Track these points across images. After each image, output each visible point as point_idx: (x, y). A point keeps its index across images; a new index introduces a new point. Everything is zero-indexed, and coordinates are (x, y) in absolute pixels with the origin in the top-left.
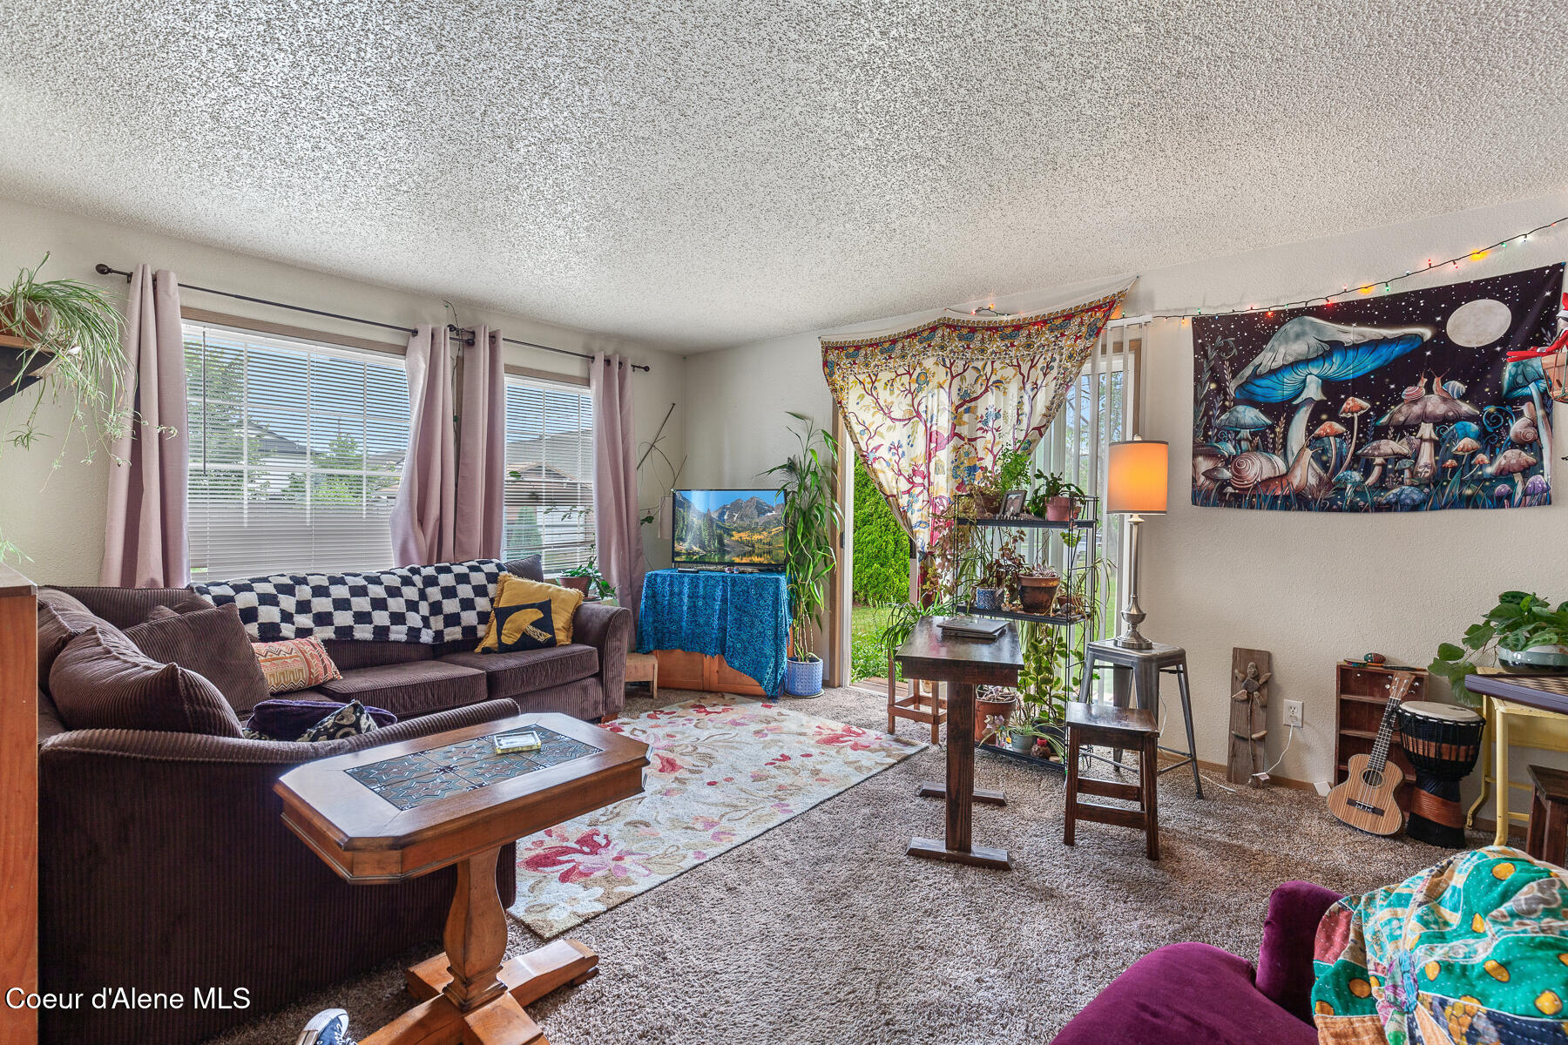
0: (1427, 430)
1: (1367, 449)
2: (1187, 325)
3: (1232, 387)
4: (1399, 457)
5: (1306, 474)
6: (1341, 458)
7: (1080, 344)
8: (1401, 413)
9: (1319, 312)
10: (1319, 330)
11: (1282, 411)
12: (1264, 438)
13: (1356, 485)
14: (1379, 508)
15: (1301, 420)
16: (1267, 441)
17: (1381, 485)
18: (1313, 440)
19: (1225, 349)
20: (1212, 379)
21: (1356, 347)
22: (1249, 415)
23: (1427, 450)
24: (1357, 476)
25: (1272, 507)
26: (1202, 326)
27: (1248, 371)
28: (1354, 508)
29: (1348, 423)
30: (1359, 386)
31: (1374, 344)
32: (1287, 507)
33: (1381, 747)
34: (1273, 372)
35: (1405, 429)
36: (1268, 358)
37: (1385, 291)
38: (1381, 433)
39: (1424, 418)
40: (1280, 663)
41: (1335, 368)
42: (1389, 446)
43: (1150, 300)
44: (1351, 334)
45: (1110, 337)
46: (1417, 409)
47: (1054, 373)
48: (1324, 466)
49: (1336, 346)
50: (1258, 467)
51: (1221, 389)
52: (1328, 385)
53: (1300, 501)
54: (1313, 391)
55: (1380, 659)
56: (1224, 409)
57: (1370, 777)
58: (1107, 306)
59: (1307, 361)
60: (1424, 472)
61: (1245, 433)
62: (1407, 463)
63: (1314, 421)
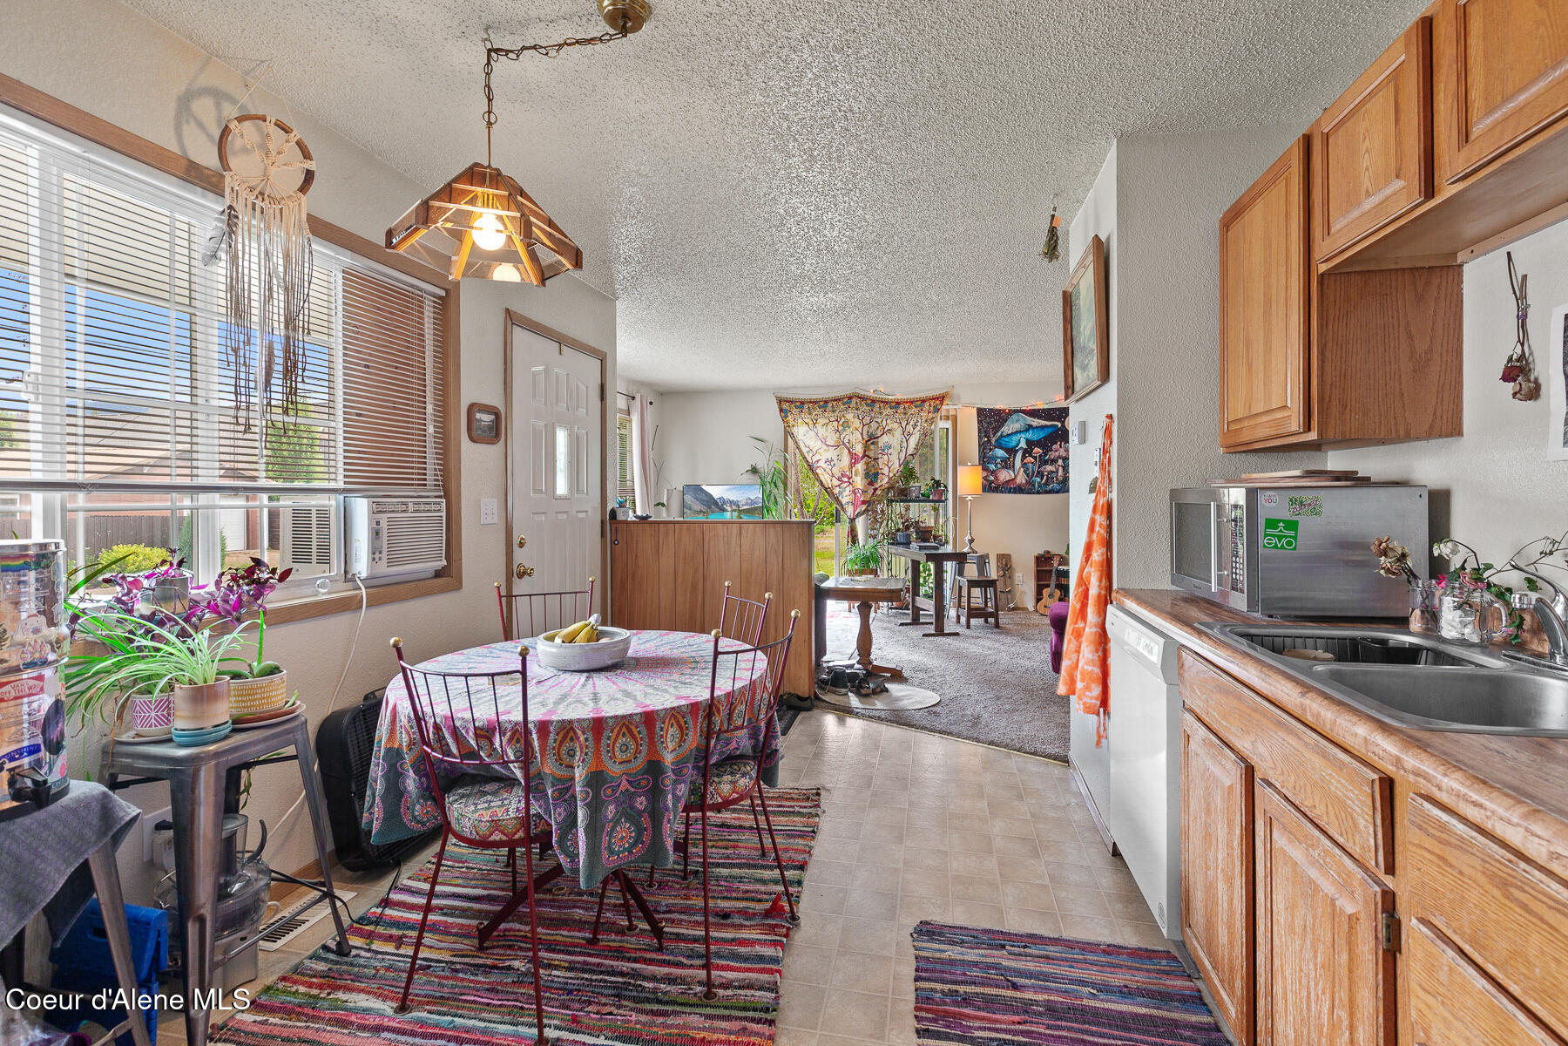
0: (1060, 462)
1: (1042, 469)
2: (974, 411)
3: (993, 440)
4: (1052, 472)
5: (1021, 479)
6: (1033, 472)
7: (931, 416)
8: (1052, 455)
9: (1024, 412)
10: (1025, 419)
11: (1012, 451)
12: (1006, 463)
13: (1039, 483)
14: (1047, 492)
15: (1019, 455)
16: (1007, 464)
17: (1047, 484)
18: (1024, 465)
19: (990, 423)
20: (985, 436)
21: (1037, 427)
22: (1000, 453)
23: (1060, 468)
24: (1039, 479)
25: (1010, 492)
26: (980, 411)
27: (999, 434)
28: (1038, 493)
29: (1035, 458)
30: (1039, 443)
31: (1043, 427)
32: (1015, 492)
33: (1053, 584)
34: (1008, 435)
35: (1054, 461)
36: (1007, 429)
37: (1046, 407)
38: (1046, 463)
39: (1059, 457)
40: (1014, 559)
41: (1030, 435)
42: (1049, 468)
43: (959, 398)
44: (1036, 422)
45: (943, 413)
46: (1057, 454)
47: (918, 428)
48: (1028, 475)
49: (1030, 427)
50: (1005, 475)
51: (989, 441)
52: (1028, 442)
53: (1019, 490)
54: (1023, 445)
55: (1049, 552)
56: (991, 450)
57: (1051, 596)
58: (941, 398)
59: (1020, 432)
60: (1060, 478)
61: (999, 460)
62: (1054, 475)
63: (1024, 457)
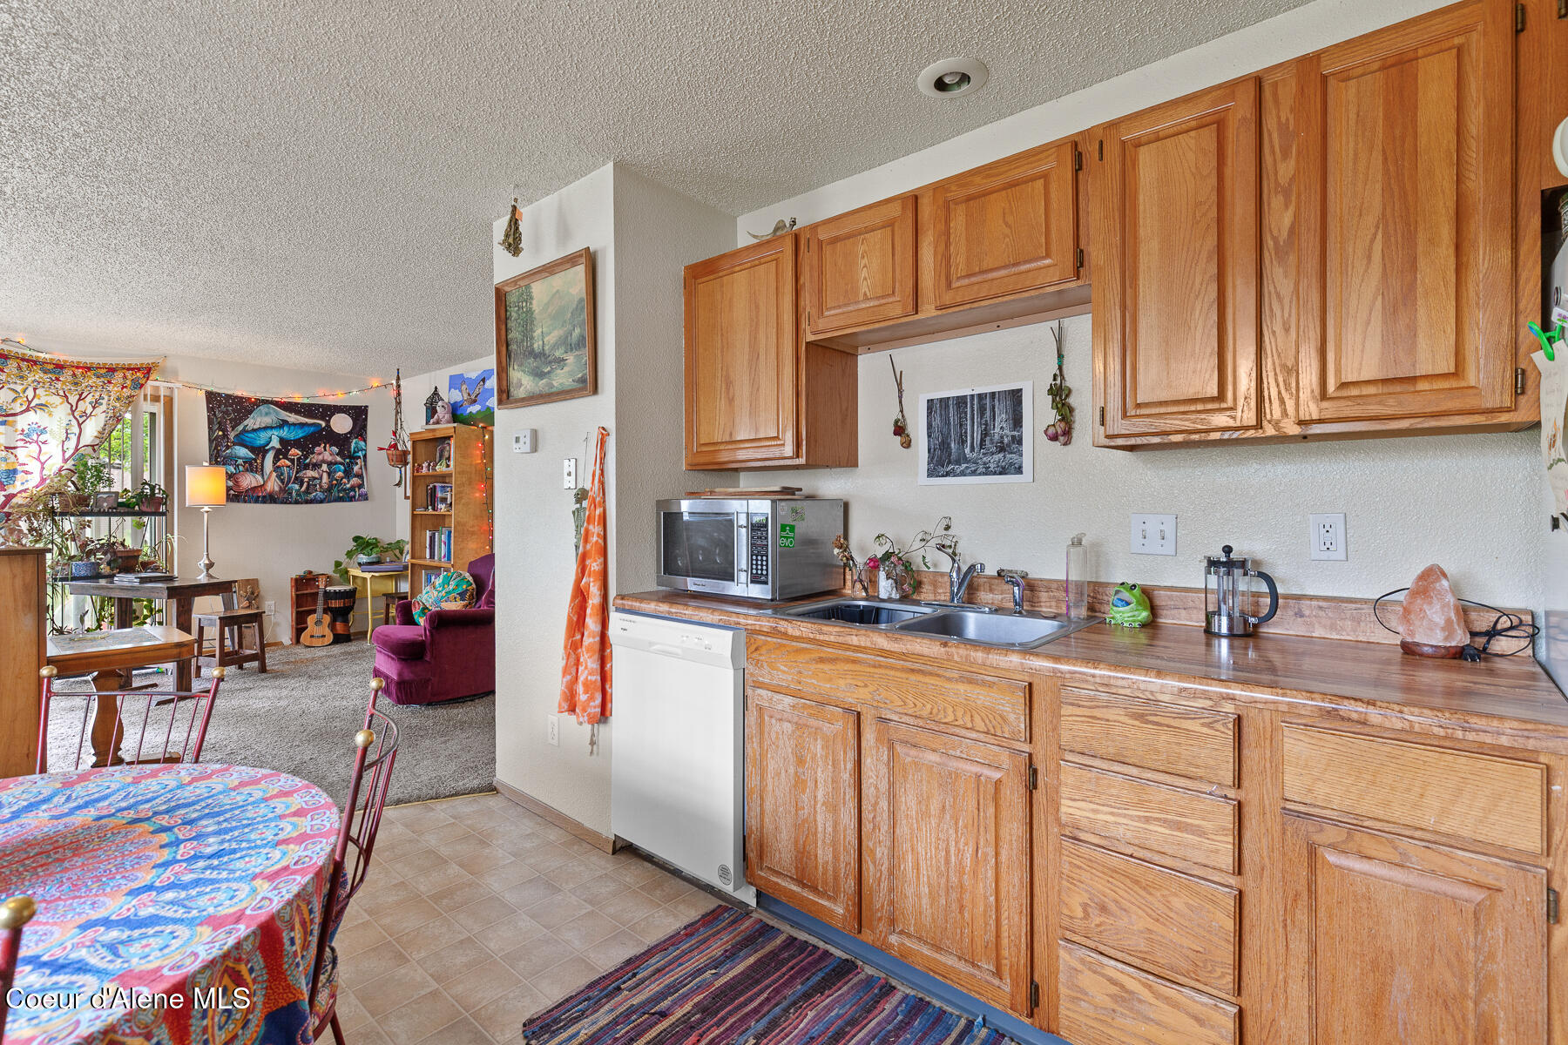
0: (325, 467)
1: (301, 474)
2: (202, 395)
3: (232, 435)
4: (315, 478)
5: (273, 485)
6: (290, 478)
7: (126, 392)
8: (315, 458)
9: (277, 404)
10: (277, 413)
11: (260, 451)
12: (251, 464)
13: (298, 491)
14: (307, 502)
15: (270, 457)
16: (252, 466)
17: (307, 492)
18: (276, 468)
19: (227, 413)
20: (220, 429)
21: (294, 425)
22: (242, 452)
23: (325, 475)
24: (297, 487)
25: (256, 501)
26: (211, 397)
27: (240, 428)
28: (297, 502)
29: (292, 461)
30: (297, 443)
31: (302, 425)
32: (264, 502)
33: (320, 608)
34: (254, 430)
35: (316, 466)
36: (252, 422)
37: (306, 401)
38: (306, 467)
39: (324, 461)
40: (262, 584)
41: (284, 433)
42: (310, 473)
43: (175, 373)
44: (293, 418)
45: (149, 388)
46: (320, 457)
47: (104, 407)
48: (282, 481)
49: (284, 423)
50: (249, 480)
51: (225, 436)
52: (282, 441)
53: (271, 499)
54: (275, 443)
55: (310, 572)
56: (228, 447)
57: (318, 623)
58: (148, 371)
59: (272, 428)
60: (325, 486)
61: (240, 461)
62: (318, 481)
63: (276, 459)
